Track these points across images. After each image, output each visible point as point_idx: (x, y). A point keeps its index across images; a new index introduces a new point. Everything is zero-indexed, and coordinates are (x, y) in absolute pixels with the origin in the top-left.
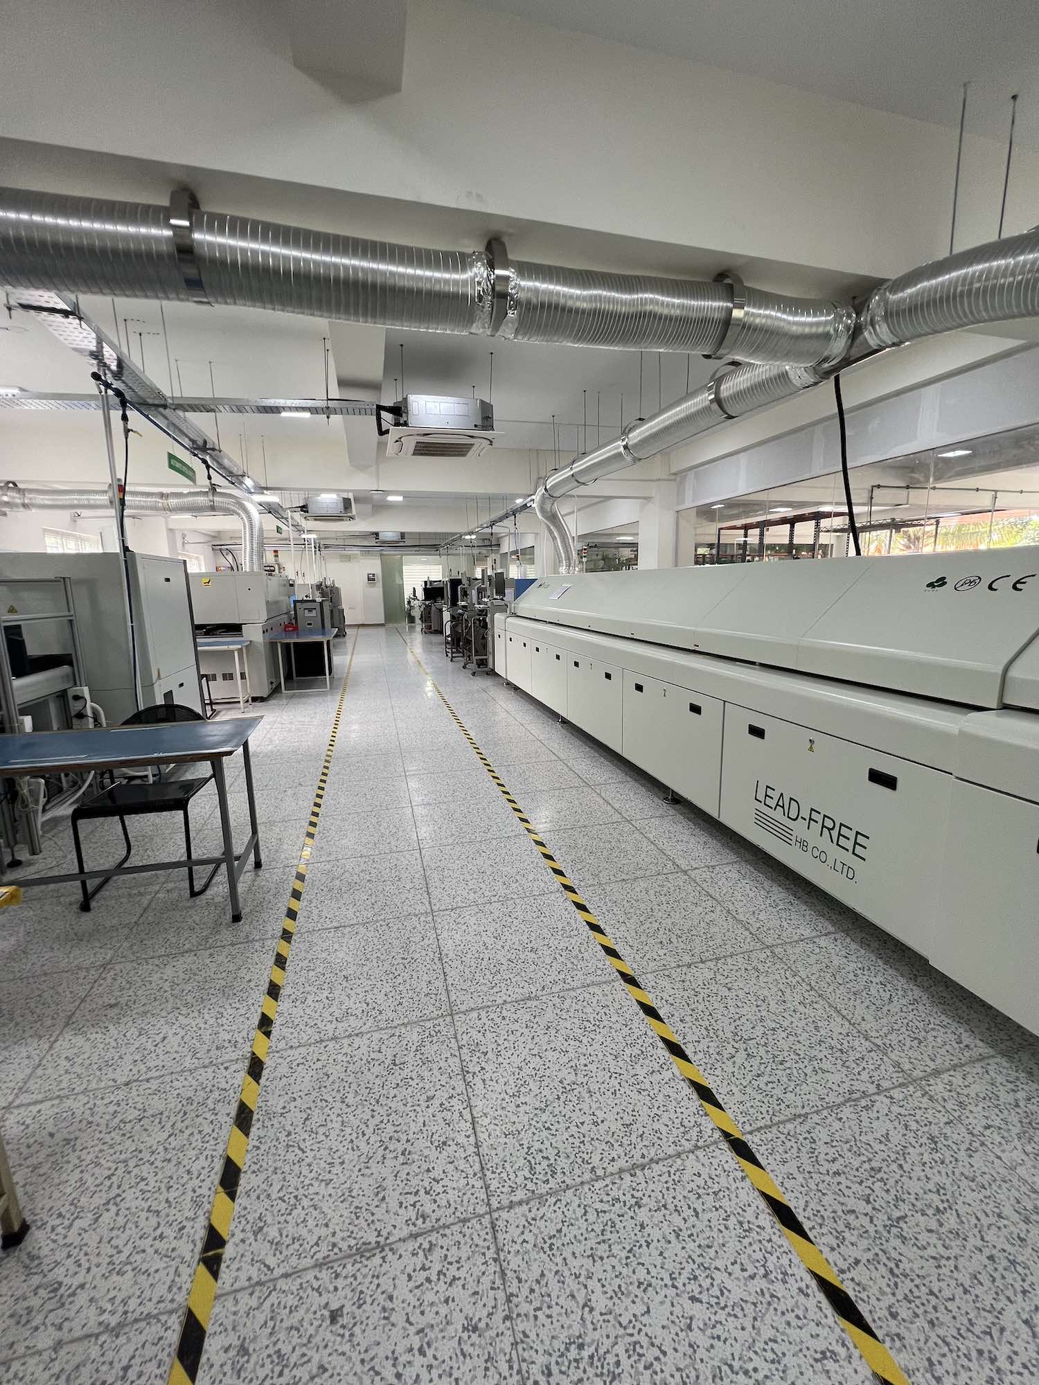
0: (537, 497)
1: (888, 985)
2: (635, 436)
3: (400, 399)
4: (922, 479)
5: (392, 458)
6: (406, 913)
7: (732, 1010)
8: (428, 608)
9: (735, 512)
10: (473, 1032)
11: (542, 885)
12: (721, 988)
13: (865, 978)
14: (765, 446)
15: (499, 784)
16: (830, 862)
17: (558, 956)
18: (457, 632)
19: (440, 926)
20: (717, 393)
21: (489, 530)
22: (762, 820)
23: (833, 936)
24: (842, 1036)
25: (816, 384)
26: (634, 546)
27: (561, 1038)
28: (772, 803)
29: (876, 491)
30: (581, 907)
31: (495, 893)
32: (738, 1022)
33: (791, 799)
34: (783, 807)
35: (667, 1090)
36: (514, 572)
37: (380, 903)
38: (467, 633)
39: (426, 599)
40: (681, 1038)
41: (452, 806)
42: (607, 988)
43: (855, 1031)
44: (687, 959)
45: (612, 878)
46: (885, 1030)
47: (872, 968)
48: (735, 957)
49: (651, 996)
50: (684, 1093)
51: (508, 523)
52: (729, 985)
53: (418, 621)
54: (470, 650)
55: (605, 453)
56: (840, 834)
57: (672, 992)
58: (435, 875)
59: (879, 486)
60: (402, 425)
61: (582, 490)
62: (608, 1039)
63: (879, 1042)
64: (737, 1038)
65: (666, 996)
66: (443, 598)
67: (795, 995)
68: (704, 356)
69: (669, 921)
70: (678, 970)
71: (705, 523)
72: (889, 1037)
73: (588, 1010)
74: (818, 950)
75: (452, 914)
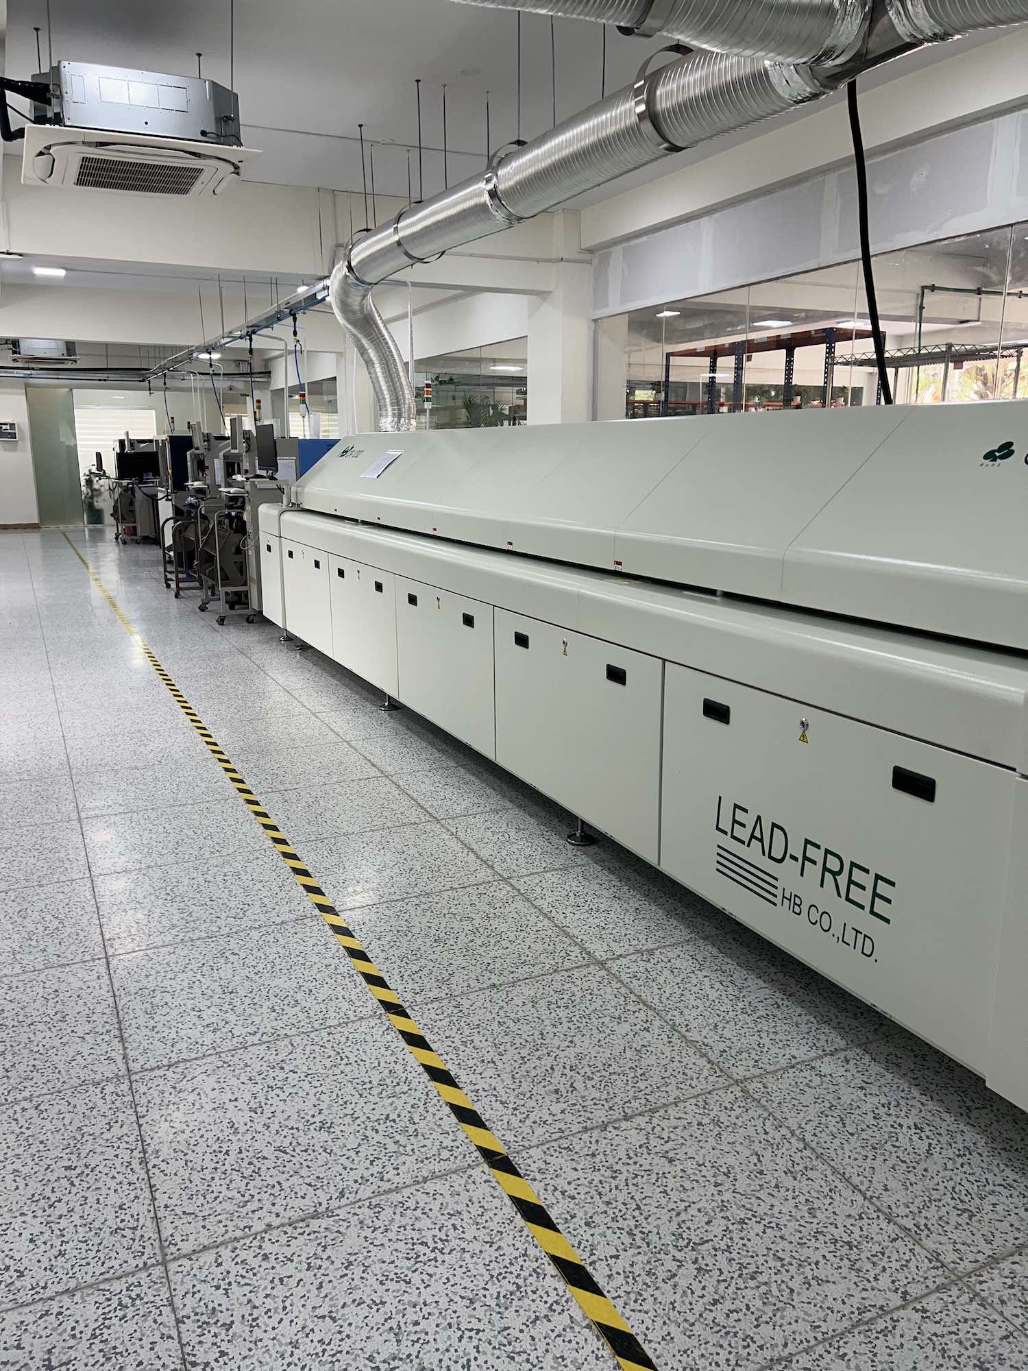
0: (334, 283)
1: (927, 1129)
2: (511, 174)
3: (45, 69)
4: (995, 278)
5: (30, 188)
6: (77, 1081)
7: (674, 1196)
8: (128, 492)
9: (696, 324)
10: (206, 1290)
11: (345, 1006)
12: (656, 1160)
13: (891, 1120)
14: (740, 208)
15: (267, 827)
16: (837, 930)
17: (370, 1133)
18: (187, 541)
19: (144, 1101)
20: (650, 102)
21: (245, 344)
22: (729, 865)
23: (842, 1055)
24: (852, 1221)
25: (815, 96)
26: (519, 382)
27: (372, 1280)
28: (744, 834)
29: (929, 297)
30: (415, 1041)
31: (252, 1029)
32: (683, 1216)
33: (774, 825)
34: (761, 840)
35: (560, 1348)
36: (299, 426)
37: (22, 1068)
38: (205, 544)
39: (121, 475)
40: (586, 1255)
41: (173, 871)
42: (458, 1181)
43: (872, 1208)
44: (600, 1115)
45: (473, 983)
46: (919, 1202)
47: (903, 1102)
48: (681, 1105)
49: (537, 1186)
50: (588, 1349)
51: (283, 329)
52: (671, 1154)
53: (108, 519)
54: (212, 576)
55: (456, 204)
56: (850, 882)
57: (575, 1175)
58: (136, 1004)
59: (933, 288)
60: (50, 121)
61: (418, 273)
62: (459, 1272)
63: (908, 1222)
64: (682, 1243)
65: (561, 1183)
66: (156, 473)
67: (778, 1160)
68: (620, 28)
69: (571, 1052)
70: (585, 1136)
71: (645, 343)
72: (924, 1213)
73: (425, 1223)
74: (817, 1080)
75: (169, 1074)
